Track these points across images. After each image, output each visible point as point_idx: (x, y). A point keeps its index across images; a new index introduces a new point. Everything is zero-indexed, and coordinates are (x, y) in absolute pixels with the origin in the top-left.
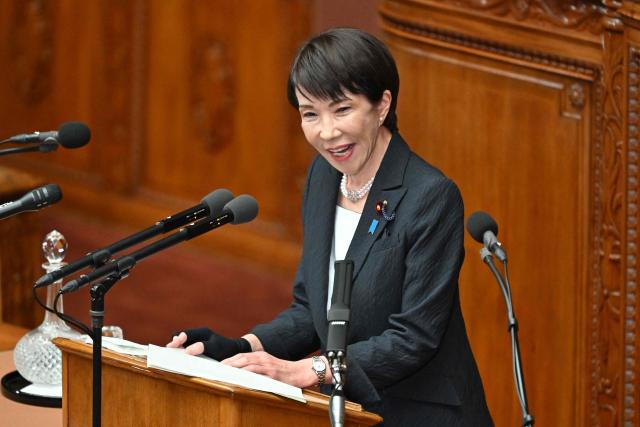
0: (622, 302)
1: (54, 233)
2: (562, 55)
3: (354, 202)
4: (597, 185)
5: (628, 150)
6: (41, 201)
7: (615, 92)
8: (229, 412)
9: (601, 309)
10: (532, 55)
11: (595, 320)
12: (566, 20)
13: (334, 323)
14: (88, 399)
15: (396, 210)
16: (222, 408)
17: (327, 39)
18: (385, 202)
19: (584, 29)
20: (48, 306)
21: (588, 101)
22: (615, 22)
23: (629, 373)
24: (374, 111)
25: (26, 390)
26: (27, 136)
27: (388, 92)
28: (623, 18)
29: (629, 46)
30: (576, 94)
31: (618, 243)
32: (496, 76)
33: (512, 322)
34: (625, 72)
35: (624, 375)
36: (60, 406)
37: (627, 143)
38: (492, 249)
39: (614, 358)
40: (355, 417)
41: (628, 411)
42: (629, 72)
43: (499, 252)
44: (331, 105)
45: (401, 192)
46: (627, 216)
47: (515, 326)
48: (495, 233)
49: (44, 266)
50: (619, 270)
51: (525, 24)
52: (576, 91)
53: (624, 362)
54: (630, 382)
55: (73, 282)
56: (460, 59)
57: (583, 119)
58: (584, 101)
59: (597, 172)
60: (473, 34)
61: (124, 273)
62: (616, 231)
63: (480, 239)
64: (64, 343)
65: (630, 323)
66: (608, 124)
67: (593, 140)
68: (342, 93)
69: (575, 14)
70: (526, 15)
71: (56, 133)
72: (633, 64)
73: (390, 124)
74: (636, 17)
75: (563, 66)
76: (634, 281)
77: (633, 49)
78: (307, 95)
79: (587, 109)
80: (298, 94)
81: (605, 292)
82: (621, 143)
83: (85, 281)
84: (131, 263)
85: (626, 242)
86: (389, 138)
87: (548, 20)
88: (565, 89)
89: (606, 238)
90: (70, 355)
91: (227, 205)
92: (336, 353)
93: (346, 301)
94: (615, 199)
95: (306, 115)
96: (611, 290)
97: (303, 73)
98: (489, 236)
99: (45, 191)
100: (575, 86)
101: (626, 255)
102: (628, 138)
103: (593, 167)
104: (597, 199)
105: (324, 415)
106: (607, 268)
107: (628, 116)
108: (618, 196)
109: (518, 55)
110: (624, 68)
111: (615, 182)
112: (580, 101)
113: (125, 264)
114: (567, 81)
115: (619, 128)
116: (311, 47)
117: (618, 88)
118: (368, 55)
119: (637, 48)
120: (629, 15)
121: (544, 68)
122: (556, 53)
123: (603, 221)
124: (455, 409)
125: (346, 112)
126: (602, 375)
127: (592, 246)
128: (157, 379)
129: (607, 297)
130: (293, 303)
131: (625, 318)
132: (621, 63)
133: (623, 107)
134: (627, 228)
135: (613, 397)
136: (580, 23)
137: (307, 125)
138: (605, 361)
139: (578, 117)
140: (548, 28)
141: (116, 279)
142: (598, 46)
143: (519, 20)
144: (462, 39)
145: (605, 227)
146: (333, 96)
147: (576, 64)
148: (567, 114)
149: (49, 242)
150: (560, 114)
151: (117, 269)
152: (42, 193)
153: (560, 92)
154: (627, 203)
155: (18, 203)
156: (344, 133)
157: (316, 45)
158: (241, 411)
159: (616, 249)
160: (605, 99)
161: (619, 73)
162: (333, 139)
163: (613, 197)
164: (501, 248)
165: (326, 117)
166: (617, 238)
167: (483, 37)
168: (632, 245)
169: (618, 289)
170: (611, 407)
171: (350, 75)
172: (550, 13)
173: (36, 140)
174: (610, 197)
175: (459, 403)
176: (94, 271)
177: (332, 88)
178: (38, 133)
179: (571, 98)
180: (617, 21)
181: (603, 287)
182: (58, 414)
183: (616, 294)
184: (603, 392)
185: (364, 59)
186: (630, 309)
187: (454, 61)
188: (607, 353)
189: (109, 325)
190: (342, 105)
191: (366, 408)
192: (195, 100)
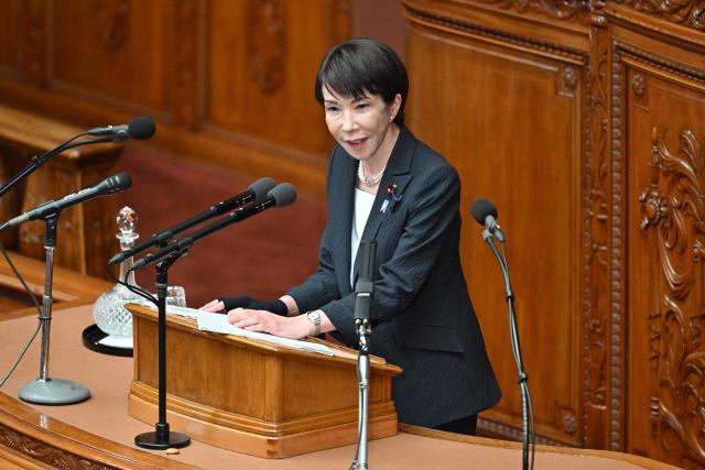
0: (608, 255)
1: (126, 208)
2: (556, 43)
3: (370, 186)
4: (587, 153)
5: (612, 128)
6: (114, 188)
7: (601, 78)
8: (273, 368)
9: (591, 260)
10: (531, 42)
11: (587, 267)
12: (560, 14)
13: (360, 295)
14: (155, 355)
15: (403, 193)
16: (267, 365)
17: (352, 48)
18: (395, 186)
19: (575, 21)
20: (121, 280)
21: (579, 83)
22: (601, 19)
23: (615, 315)
24: (387, 110)
25: (104, 342)
26: (103, 129)
27: (399, 95)
28: (606, 15)
29: (612, 40)
30: (569, 76)
31: (604, 205)
32: (502, 59)
33: (510, 294)
34: (609, 60)
35: (611, 317)
36: (131, 355)
37: (611, 121)
38: (492, 231)
39: (602, 302)
40: (379, 370)
41: (614, 347)
42: (612, 62)
43: (498, 234)
44: (353, 102)
45: (408, 177)
46: (612, 183)
47: (512, 298)
48: (495, 217)
49: (118, 237)
50: (606, 229)
51: (525, 16)
52: (569, 74)
53: (611, 306)
54: (616, 323)
55: (141, 261)
56: (470, 44)
57: (575, 96)
58: (576, 82)
59: (588, 142)
60: (483, 24)
61: (184, 252)
62: (603, 195)
63: (483, 222)
64: (134, 308)
65: (616, 273)
66: (595, 104)
67: (584, 117)
68: (362, 93)
69: (567, 8)
70: (526, 9)
71: (126, 127)
72: (616, 55)
73: (399, 121)
74: (617, 15)
75: (558, 52)
76: (618, 237)
77: (615, 43)
78: (334, 92)
79: (579, 88)
80: (325, 91)
81: (595, 246)
82: (606, 121)
83: (151, 259)
84: (190, 243)
85: (612, 205)
86: (398, 132)
87: (545, 13)
88: (559, 71)
89: (594, 201)
90: (140, 319)
91: (271, 192)
92: (362, 320)
93: (371, 276)
94: (602, 169)
95: (329, 109)
96: (599, 244)
97: (331, 74)
98: (490, 220)
99: (117, 178)
100: (568, 70)
101: (612, 215)
102: (612, 117)
103: (584, 138)
104: (587, 165)
105: (352, 368)
106: (596, 226)
107: (612, 99)
108: (604, 165)
109: (521, 43)
110: (608, 58)
111: (602, 154)
112: (573, 82)
113: (184, 245)
114: (562, 65)
115: (605, 108)
116: (338, 52)
117: (603, 74)
118: (385, 62)
119: (619, 41)
120: (612, 14)
121: (541, 53)
122: (551, 41)
123: (592, 187)
124: (459, 355)
125: (364, 109)
126: (593, 317)
127: (584, 204)
128: (213, 340)
129: (596, 250)
130: (320, 268)
131: (611, 270)
132: (605, 54)
133: (608, 90)
134: (612, 194)
135: (602, 335)
136: (572, 16)
137: (330, 117)
138: (595, 305)
139: (572, 96)
140: (544, 20)
141: (178, 256)
142: (586, 36)
143: (521, 13)
144: (473, 28)
145: (594, 192)
146: (355, 95)
147: (570, 51)
148: (562, 93)
149: (121, 216)
150: (556, 93)
151: (177, 248)
152: (114, 180)
153: (555, 73)
154: (612, 172)
155: (95, 189)
156: (362, 127)
157: (344, 52)
158: (283, 366)
159: (603, 210)
160: (593, 84)
161: (605, 61)
162: (352, 132)
163: (600, 166)
164: (499, 230)
165: (347, 113)
166: (604, 201)
167: (490, 27)
168: (616, 207)
169: (605, 244)
170: (600, 344)
171: (371, 79)
172: (546, 7)
173: (110, 132)
174: (597, 166)
175: (461, 350)
176: (158, 250)
177: (355, 89)
178: (111, 127)
179: (565, 79)
180: (602, 18)
181: (593, 242)
182: (130, 362)
183: (604, 248)
184: (594, 331)
185: (381, 65)
186: (616, 261)
187: (466, 46)
188: (596, 298)
189: (173, 285)
190: (362, 103)
191: (388, 362)
192: (252, 50)
